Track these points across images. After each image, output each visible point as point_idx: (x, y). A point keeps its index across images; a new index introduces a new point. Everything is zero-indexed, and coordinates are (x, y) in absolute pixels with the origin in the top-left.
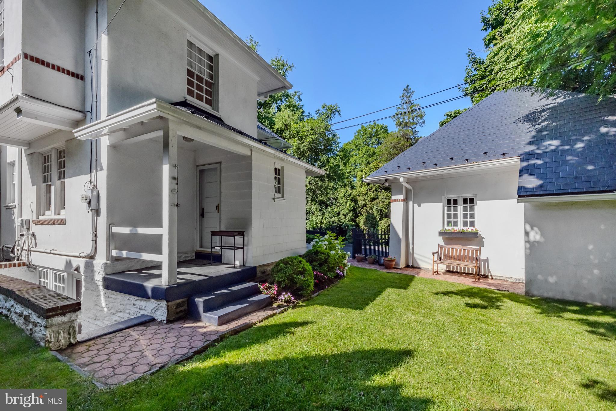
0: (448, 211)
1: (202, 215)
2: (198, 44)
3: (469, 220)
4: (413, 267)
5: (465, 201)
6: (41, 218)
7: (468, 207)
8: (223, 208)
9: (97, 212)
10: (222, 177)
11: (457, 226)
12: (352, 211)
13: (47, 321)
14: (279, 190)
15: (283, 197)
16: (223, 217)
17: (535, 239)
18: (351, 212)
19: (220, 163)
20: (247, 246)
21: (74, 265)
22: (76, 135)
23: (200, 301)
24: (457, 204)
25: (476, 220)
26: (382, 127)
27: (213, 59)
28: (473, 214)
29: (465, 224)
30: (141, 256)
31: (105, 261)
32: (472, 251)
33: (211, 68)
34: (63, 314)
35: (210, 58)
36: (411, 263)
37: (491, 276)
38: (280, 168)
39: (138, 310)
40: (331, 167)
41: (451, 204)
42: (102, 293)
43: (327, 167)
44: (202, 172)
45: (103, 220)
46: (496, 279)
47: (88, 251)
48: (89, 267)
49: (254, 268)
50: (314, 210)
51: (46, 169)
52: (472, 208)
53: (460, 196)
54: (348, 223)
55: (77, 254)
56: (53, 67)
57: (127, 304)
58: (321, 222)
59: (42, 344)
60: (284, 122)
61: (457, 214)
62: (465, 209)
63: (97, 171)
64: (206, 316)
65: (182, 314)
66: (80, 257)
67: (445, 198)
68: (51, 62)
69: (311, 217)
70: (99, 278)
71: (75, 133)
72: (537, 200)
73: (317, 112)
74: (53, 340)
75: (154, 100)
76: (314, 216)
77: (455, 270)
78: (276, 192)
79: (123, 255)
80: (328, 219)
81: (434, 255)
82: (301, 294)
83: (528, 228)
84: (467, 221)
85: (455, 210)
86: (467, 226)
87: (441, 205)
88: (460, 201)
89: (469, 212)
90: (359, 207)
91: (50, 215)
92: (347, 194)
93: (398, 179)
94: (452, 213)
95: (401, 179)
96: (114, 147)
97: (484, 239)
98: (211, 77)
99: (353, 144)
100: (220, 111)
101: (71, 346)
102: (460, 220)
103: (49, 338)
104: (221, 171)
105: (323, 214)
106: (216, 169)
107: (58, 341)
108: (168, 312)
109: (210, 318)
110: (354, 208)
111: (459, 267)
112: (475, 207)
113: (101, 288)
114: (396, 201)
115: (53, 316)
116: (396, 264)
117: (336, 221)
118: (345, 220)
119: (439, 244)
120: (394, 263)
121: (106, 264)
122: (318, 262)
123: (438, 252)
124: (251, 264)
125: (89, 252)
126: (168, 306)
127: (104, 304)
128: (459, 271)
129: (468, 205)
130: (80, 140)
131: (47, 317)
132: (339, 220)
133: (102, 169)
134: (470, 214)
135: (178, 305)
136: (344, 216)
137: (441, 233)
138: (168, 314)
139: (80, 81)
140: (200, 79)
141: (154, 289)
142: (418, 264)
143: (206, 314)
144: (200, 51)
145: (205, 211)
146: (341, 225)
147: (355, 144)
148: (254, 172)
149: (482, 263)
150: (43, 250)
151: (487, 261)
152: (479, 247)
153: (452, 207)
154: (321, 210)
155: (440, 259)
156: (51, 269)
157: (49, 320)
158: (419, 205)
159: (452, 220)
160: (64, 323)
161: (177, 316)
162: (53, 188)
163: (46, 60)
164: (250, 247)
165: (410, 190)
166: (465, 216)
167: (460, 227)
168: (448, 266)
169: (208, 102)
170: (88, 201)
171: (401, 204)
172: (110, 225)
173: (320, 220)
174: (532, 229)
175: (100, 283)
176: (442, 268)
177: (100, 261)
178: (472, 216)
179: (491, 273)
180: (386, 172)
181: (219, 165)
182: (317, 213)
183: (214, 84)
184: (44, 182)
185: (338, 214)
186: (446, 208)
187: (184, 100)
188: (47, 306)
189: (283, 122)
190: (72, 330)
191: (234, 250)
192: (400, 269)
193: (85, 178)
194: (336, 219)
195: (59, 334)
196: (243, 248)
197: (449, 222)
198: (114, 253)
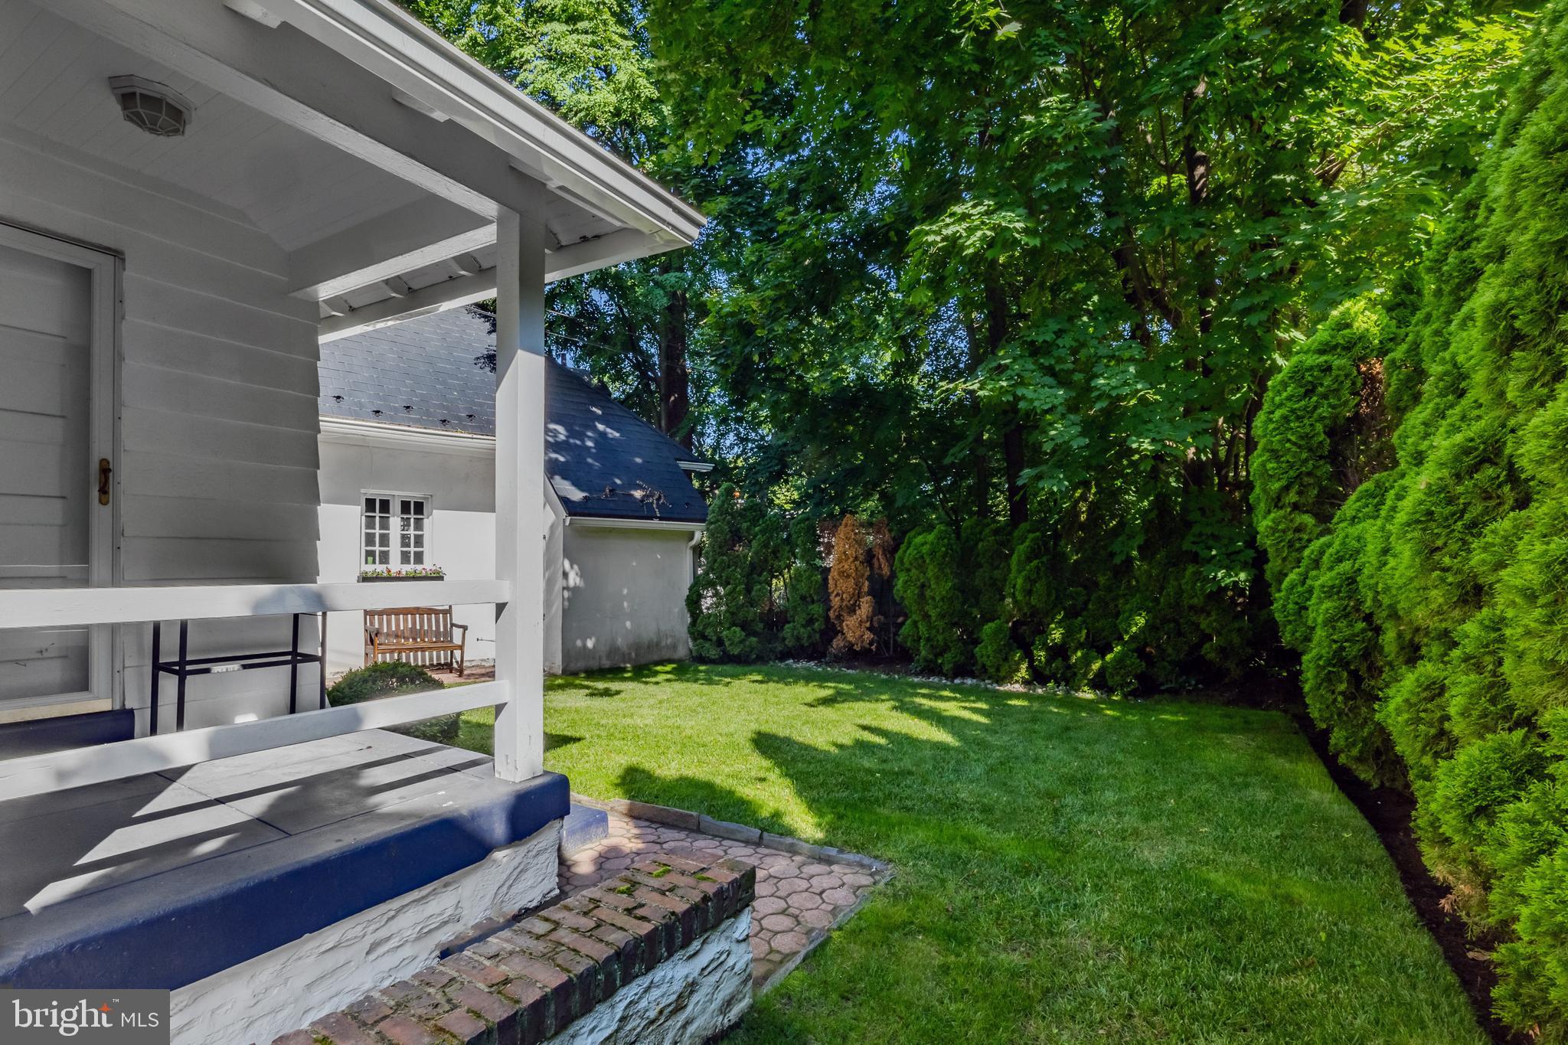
0: (368, 526)
3: (412, 549)
5: (405, 507)
7: (412, 520)
11: (387, 563)
17: (575, 582)
24: (388, 512)
25: (426, 549)
28: (422, 536)
29: (405, 558)
32: (437, 615)
41: (374, 511)
52: (419, 525)
53: (395, 493)
61: (388, 535)
62: (406, 524)
83: (567, 566)
84: (409, 553)
85: (385, 525)
86: (408, 562)
87: (352, 509)
88: (395, 507)
89: (412, 532)
94: (377, 531)
102: (395, 549)
112: (426, 521)
129: (412, 517)
134: (415, 535)
153: (377, 518)
166: (405, 541)
167: (394, 565)
174: (572, 567)
178: (419, 541)
186: (363, 519)
197: (370, 554)
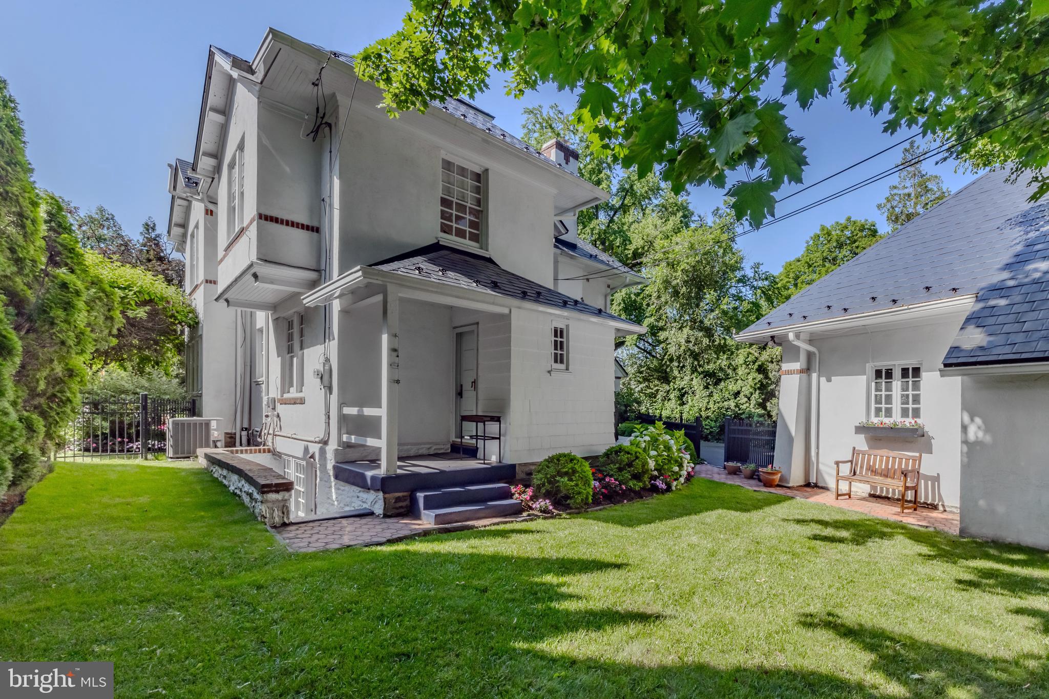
0: (877, 390)
1: (460, 394)
2: (458, 161)
3: (911, 406)
4: (816, 486)
5: (905, 372)
6: (286, 396)
7: (910, 383)
8: (481, 385)
9: (330, 388)
10: (480, 343)
11: (891, 416)
12: (759, 388)
13: (263, 497)
14: (559, 359)
15: (567, 369)
16: (481, 396)
17: (977, 437)
18: (758, 392)
19: (478, 323)
20: (505, 435)
21: (311, 452)
22: (305, 302)
23: (421, 496)
24: (891, 377)
25: (922, 406)
26: (863, 226)
27: (481, 179)
28: (919, 395)
29: (905, 413)
30: (366, 441)
31: (336, 447)
32: (907, 460)
33: (478, 190)
34: (277, 492)
35: (478, 177)
36: (813, 480)
37: (943, 506)
38: (563, 327)
39: (361, 503)
40: (725, 313)
41: (881, 377)
42: (333, 484)
43: (717, 312)
44: (460, 336)
45: (334, 398)
46: (951, 512)
47: (321, 435)
48: (323, 452)
49: (513, 466)
50: (696, 387)
51: (290, 338)
52: (916, 386)
53: (897, 363)
54: (753, 410)
55: (312, 439)
56: (287, 223)
57: (353, 496)
58: (707, 409)
59: (259, 518)
60: (645, 237)
61: (891, 395)
62: (905, 388)
63: (329, 341)
64: (425, 514)
65: (402, 510)
66: (316, 442)
67: (870, 368)
68: (285, 217)
69: (690, 401)
70: (330, 465)
71: (303, 299)
72: (980, 371)
73: (716, 212)
74: (268, 516)
75: (359, 267)
76: (695, 398)
77: (884, 495)
78: (556, 361)
79: (351, 439)
80: (718, 402)
81: (838, 467)
82: (569, 504)
83: (966, 418)
84: (908, 409)
85: (889, 389)
86: (908, 416)
87: (864, 378)
88: (897, 373)
89: (910, 392)
90: (773, 383)
91: (293, 393)
92: (749, 359)
93: (786, 336)
94: (883, 393)
95: (791, 336)
96: (344, 312)
97: (932, 441)
98: (479, 202)
99: (803, 262)
100: (490, 248)
101: (285, 525)
102: (896, 405)
103: (264, 513)
104: (478, 335)
105: (711, 395)
106: (473, 331)
107: (273, 518)
108: (385, 504)
109: (429, 515)
110: (762, 384)
111: (891, 490)
112: (922, 383)
113: (332, 479)
114: (789, 372)
115: (268, 492)
116: (781, 479)
117: (733, 408)
118: (748, 405)
119: (854, 448)
120: (777, 477)
121: (336, 450)
122: (617, 465)
123: (851, 462)
124: (508, 460)
125: (322, 437)
126: (385, 499)
127: (334, 497)
128: (890, 496)
130: (309, 308)
131: (263, 493)
132: (737, 406)
133: (334, 339)
134: (913, 395)
135: (398, 499)
136: (746, 399)
137: (861, 429)
138: (385, 507)
139: (315, 234)
140: (461, 208)
141: (373, 478)
142: (825, 483)
143: (426, 512)
144: (463, 171)
145: (464, 388)
146: (741, 414)
147: (807, 262)
148: (514, 335)
149: (923, 481)
150: (285, 435)
151: (936, 479)
152: (917, 454)
153: (883, 383)
154: (706, 387)
155: (855, 474)
156: (293, 457)
157: (265, 495)
158: (829, 380)
159: (883, 406)
160: (278, 500)
161: (397, 511)
162: (295, 359)
163: (280, 216)
164: (508, 437)
165: (814, 354)
166: (905, 399)
167: (896, 418)
168: (874, 488)
169: (475, 238)
170: (320, 376)
171: (796, 377)
172: (342, 405)
173: (705, 405)
174: (972, 420)
175: (331, 473)
176: (861, 489)
177: (332, 446)
178: (916, 399)
179: (943, 502)
180: (769, 323)
181: (476, 326)
182: (700, 392)
183: (482, 211)
184: (288, 353)
185: (737, 394)
186: (873, 384)
187: (437, 241)
188: (262, 481)
189: (643, 239)
190: (285, 510)
191: (485, 440)
192: (789, 488)
193: (319, 349)
194: (732, 404)
195: (274, 511)
196: (499, 438)
197: (878, 410)
198: (345, 438)
